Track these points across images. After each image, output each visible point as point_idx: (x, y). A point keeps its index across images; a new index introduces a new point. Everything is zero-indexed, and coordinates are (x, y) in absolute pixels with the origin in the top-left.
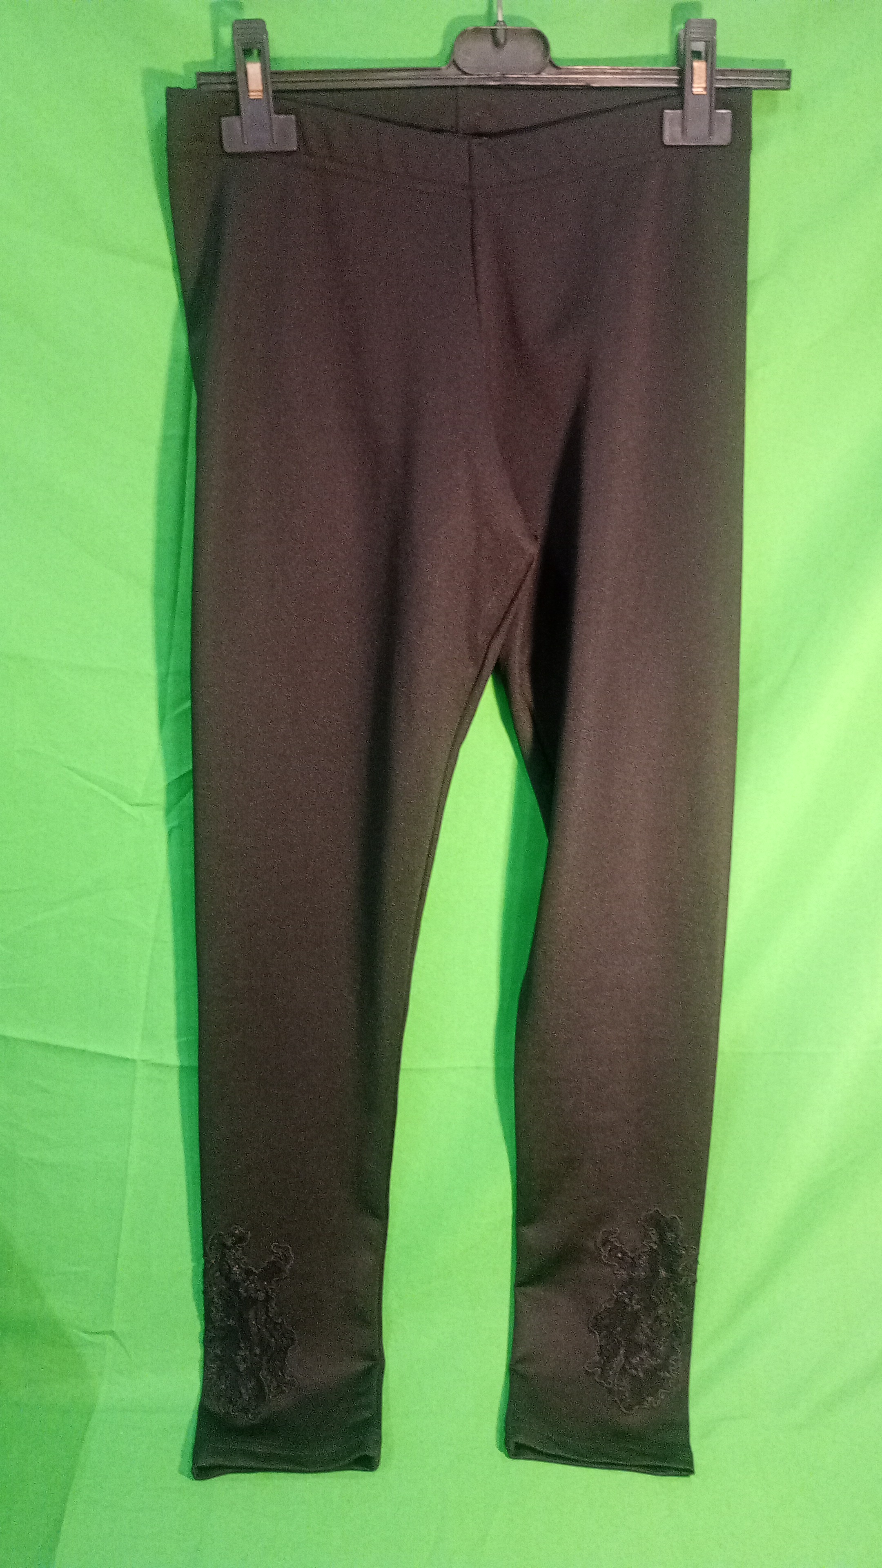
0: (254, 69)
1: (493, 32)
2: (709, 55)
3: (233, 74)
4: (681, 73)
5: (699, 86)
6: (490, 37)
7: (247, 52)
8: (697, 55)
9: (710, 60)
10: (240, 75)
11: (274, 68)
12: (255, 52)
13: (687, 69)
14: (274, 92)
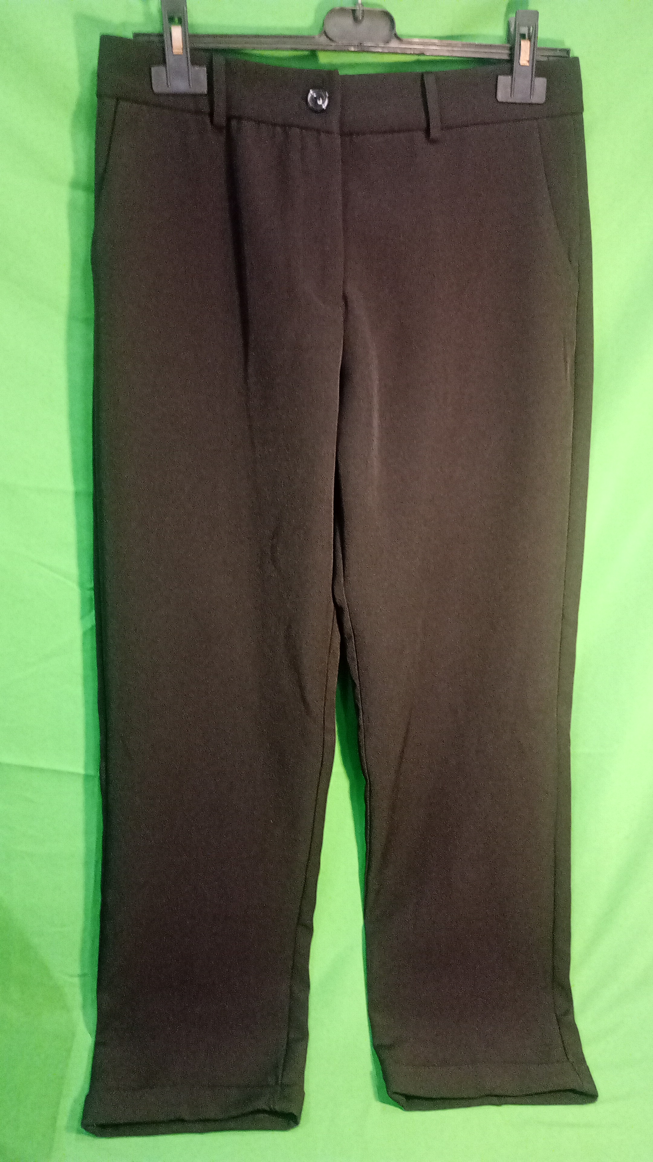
0: (177, 32)
1: (354, 11)
2: (532, 37)
3: (161, 35)
4: (512, 49)
5: (524, 58)
6: (351, 16)
7: (171, 20)
8: (523, 36)
9: (533, 40)
10: (166, 37)
11: (191, 31)
12: (176, 20)
13: (517, 47)
14: (191, 50)
